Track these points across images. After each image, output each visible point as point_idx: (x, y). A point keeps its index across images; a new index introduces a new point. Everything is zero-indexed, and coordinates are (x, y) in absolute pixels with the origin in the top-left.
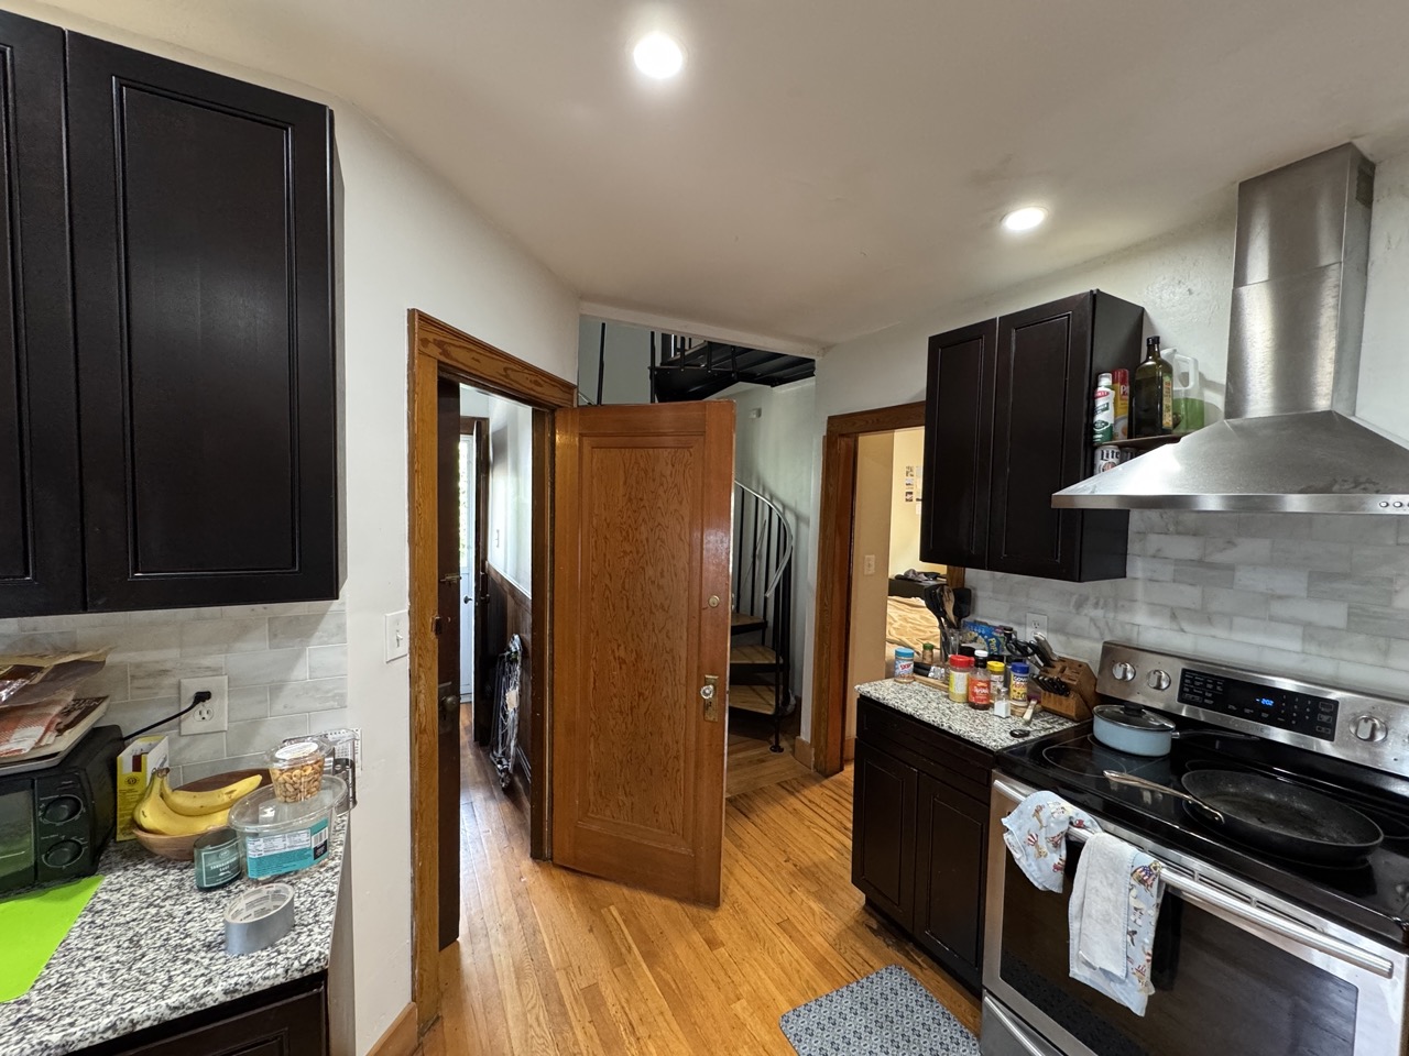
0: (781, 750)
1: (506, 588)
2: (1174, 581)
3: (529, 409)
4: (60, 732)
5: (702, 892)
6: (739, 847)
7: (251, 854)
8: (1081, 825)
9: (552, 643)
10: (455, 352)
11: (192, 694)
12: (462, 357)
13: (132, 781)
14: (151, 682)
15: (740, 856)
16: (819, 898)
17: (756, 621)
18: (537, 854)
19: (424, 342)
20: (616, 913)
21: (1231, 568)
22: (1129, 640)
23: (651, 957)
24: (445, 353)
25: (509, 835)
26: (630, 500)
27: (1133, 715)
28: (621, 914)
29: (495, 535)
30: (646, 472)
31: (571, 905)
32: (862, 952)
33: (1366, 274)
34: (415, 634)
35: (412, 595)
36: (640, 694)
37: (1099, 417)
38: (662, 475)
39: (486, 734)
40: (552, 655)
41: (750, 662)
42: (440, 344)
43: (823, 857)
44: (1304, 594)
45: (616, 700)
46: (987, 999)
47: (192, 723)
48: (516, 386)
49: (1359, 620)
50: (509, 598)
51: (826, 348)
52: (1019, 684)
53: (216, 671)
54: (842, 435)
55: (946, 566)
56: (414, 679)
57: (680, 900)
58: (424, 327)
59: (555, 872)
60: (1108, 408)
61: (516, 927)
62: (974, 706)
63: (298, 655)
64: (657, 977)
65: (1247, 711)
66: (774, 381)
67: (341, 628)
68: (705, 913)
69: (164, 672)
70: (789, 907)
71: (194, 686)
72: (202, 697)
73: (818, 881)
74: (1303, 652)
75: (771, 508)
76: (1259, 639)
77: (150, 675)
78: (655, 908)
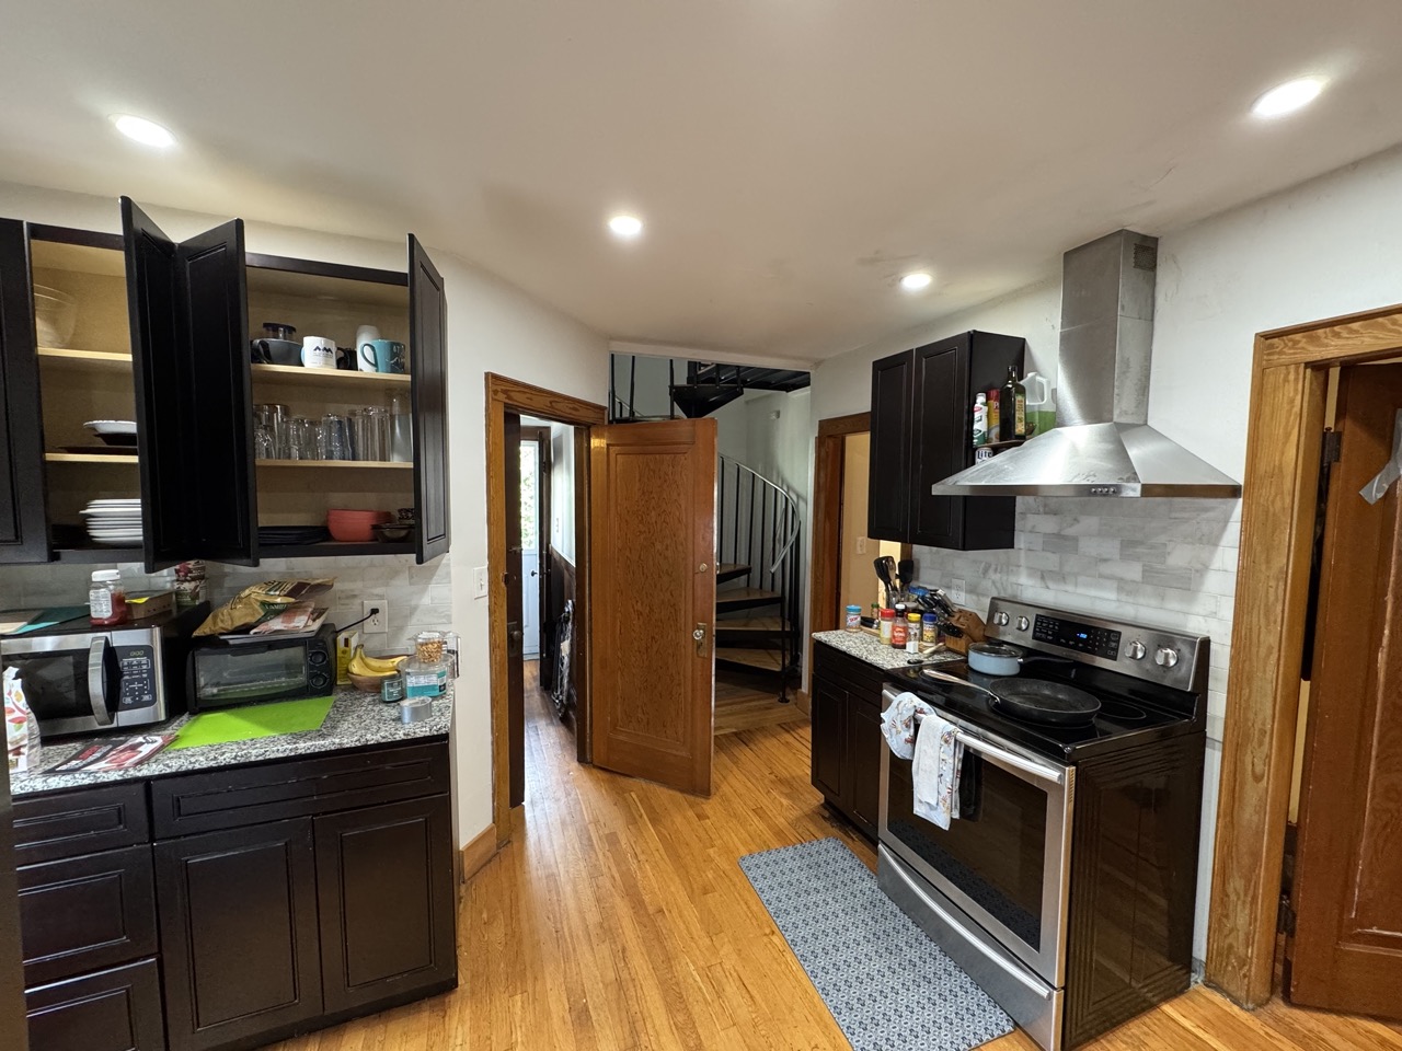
0: (787, 701)
1: (563, 564)
2: (1043, 550)
3: (572, 428)
4: (314, 620)
5: (697, 786)
6: (734, 763)
7: (409, 685)
8: (922, 712)
9: (590, 600)
10: (516, 396)
11: (369, 610)
12: (520, 398)
13: (344, 652)
14: (347, 601)
15: (735, 768)
16: (787, 796)
17: (776, 596)
18: (583, 758)
19: (495, 392)
20: (634, 796)
21: (1075, 539)
22: (1015, 596)
23: (655, 821)
24: (509, 397)
25: (563, 747)
26: (643, 493)
27: (994, 646)
28: (638, 797)
29: (556, 523)
30: (654, 472)
31: (604, 791)
32: (811, 829)
33: (1152, 320)
34: (492, 583)
35: (490, 557)
36: (653, 638)
37: (976, 426)
38: (666, 474)
39: (548, 681)
40: (590, 609)
41: (765, 629)
42: (505, 392)
43: (801, 773)
44: (1118, 557)
45: (636, 644)
46: (880, 846)
47: (369, 626)
48: (559, 413)
49: (1149, 575)
50: (565, 572)
51: (818, 363)
52: (929, 631)
53: (381, 597)
54: (830, 436)
55: (899, 544)
56: (491, 612)
57: (682, 791)
58: (494, 382)
59: (595, 771)
60: (982, 419)
61: (563, 800)
62: (895, 646)
63: (424, 590)
64: (659, 833)
65: (1071, 643)
66: (789, 388)
67: (448, 574)
68: (699, 800)
69: (355, 596)
70: (764, 800)
71: (370, 604)
72: (374, 611)
73: (791, 787)
74: (1118, 600)
75: (786, 499)
76: (1093, 592)
77: (347, 598)
78: (662, 795)
